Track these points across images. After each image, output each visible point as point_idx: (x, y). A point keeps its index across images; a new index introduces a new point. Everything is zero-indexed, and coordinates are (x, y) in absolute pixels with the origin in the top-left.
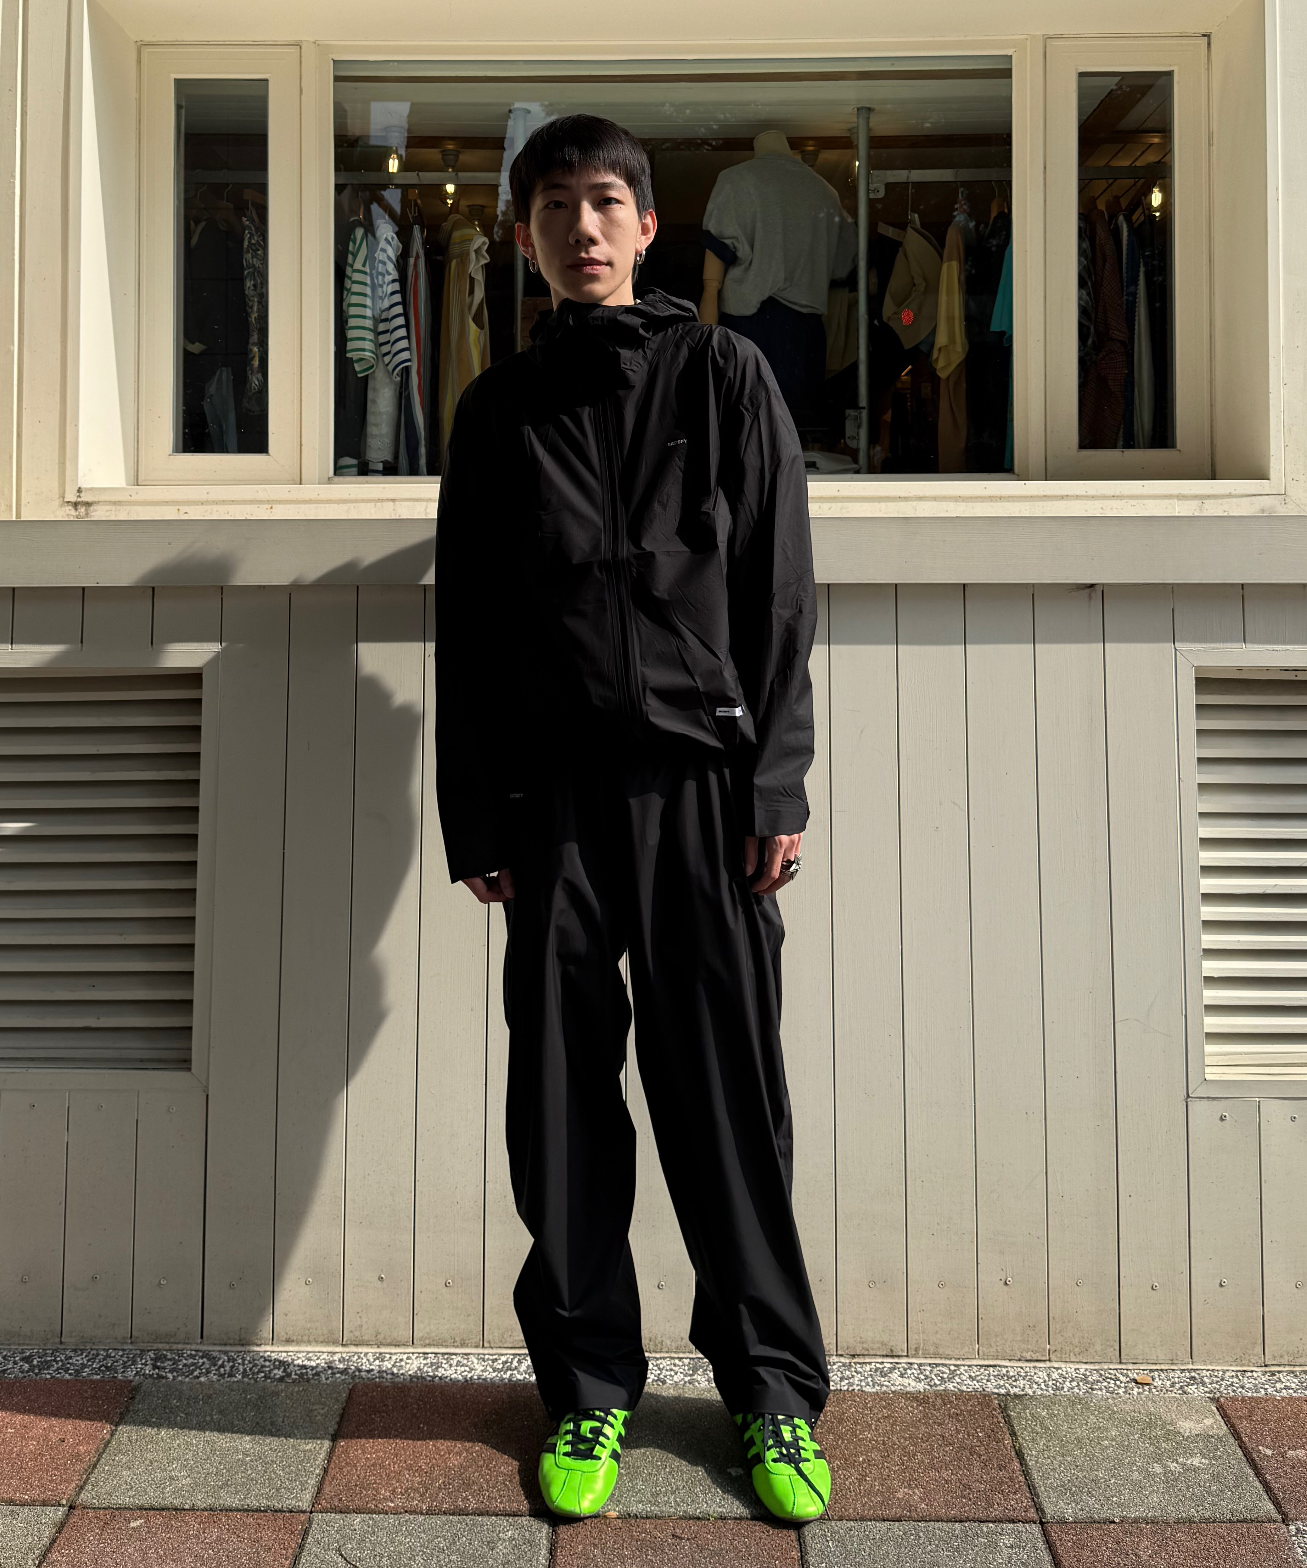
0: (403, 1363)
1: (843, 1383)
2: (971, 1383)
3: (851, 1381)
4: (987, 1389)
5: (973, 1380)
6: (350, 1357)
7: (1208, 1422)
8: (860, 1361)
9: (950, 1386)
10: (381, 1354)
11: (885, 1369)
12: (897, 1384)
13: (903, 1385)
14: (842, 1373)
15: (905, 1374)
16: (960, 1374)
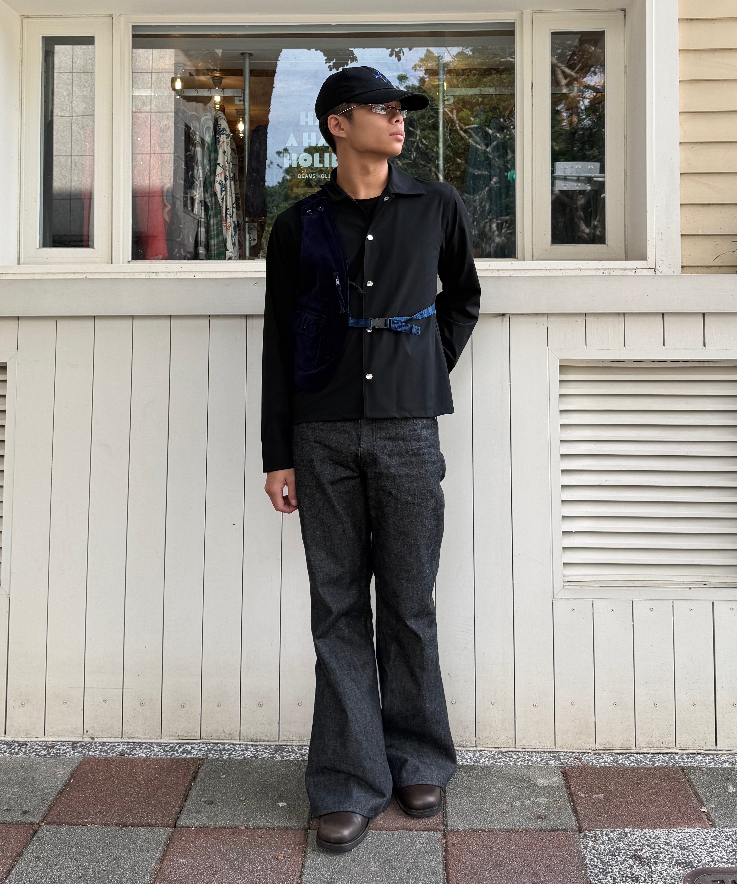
0: (114, 748)
6: (86, 744)
7: (554, 779)
10: (104, 743)
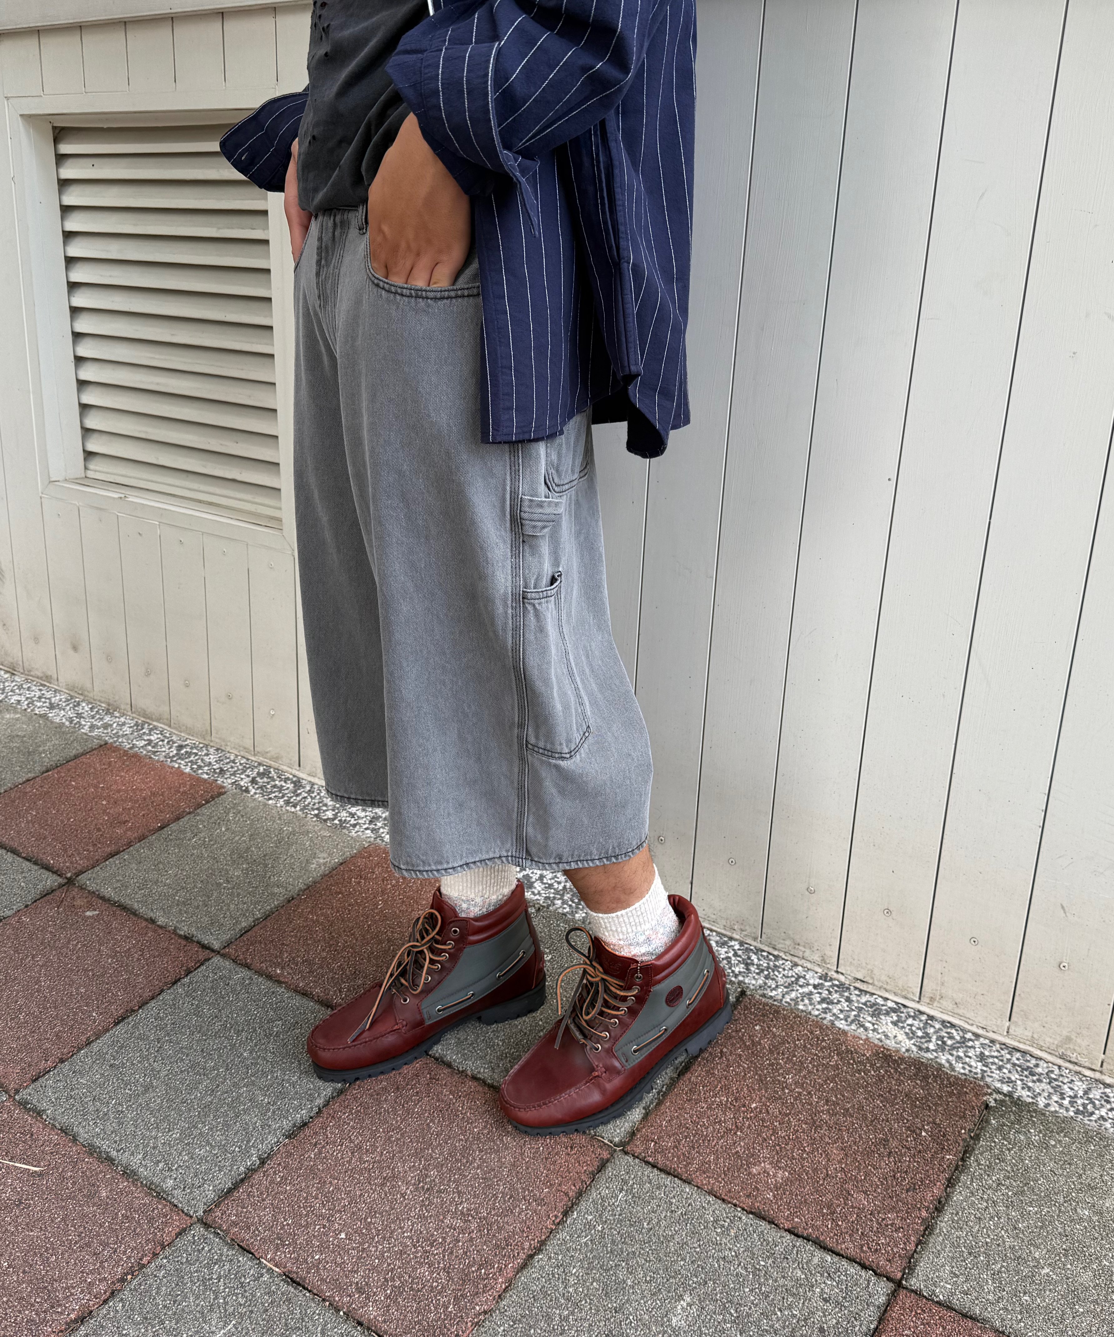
1: (819, 1007)
2: (973, 1064)
3: (830, 1007)
4: (988, 1080)
5: (981, 1061)
8: (862, 988)
9: (943, 1059)
11: (884, 1008)
12: (880, 1031)
13: (887, 1036)
14: (830, 993)
15: (902, 1023)
16: (970, 1047)
